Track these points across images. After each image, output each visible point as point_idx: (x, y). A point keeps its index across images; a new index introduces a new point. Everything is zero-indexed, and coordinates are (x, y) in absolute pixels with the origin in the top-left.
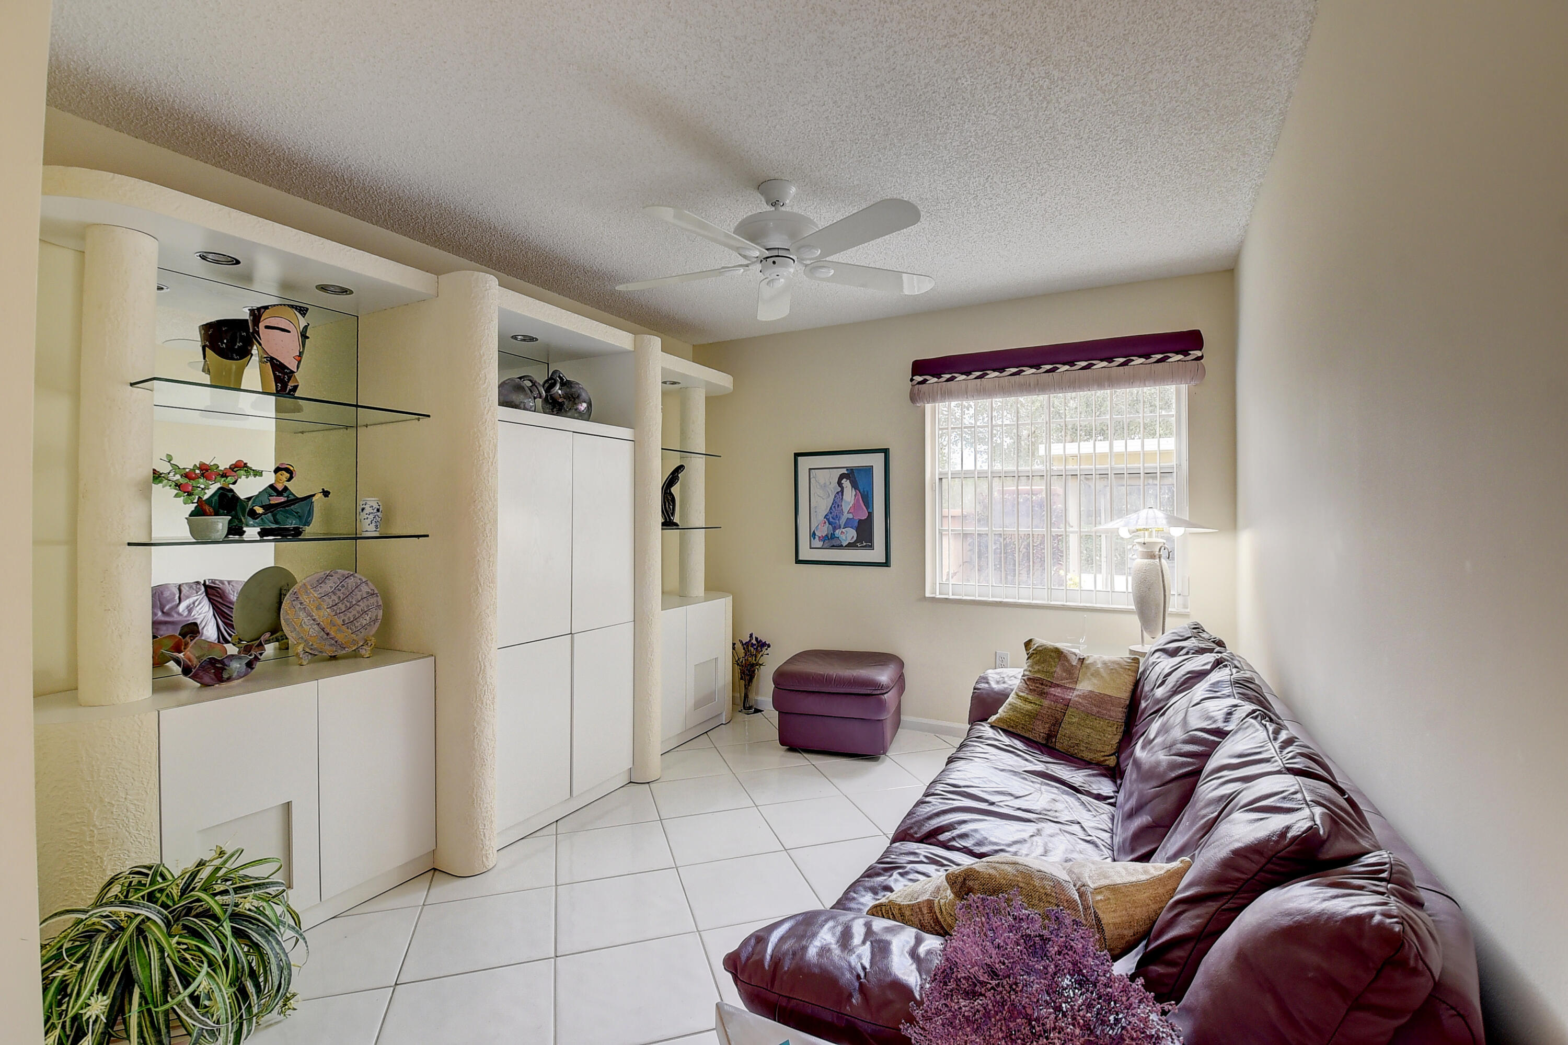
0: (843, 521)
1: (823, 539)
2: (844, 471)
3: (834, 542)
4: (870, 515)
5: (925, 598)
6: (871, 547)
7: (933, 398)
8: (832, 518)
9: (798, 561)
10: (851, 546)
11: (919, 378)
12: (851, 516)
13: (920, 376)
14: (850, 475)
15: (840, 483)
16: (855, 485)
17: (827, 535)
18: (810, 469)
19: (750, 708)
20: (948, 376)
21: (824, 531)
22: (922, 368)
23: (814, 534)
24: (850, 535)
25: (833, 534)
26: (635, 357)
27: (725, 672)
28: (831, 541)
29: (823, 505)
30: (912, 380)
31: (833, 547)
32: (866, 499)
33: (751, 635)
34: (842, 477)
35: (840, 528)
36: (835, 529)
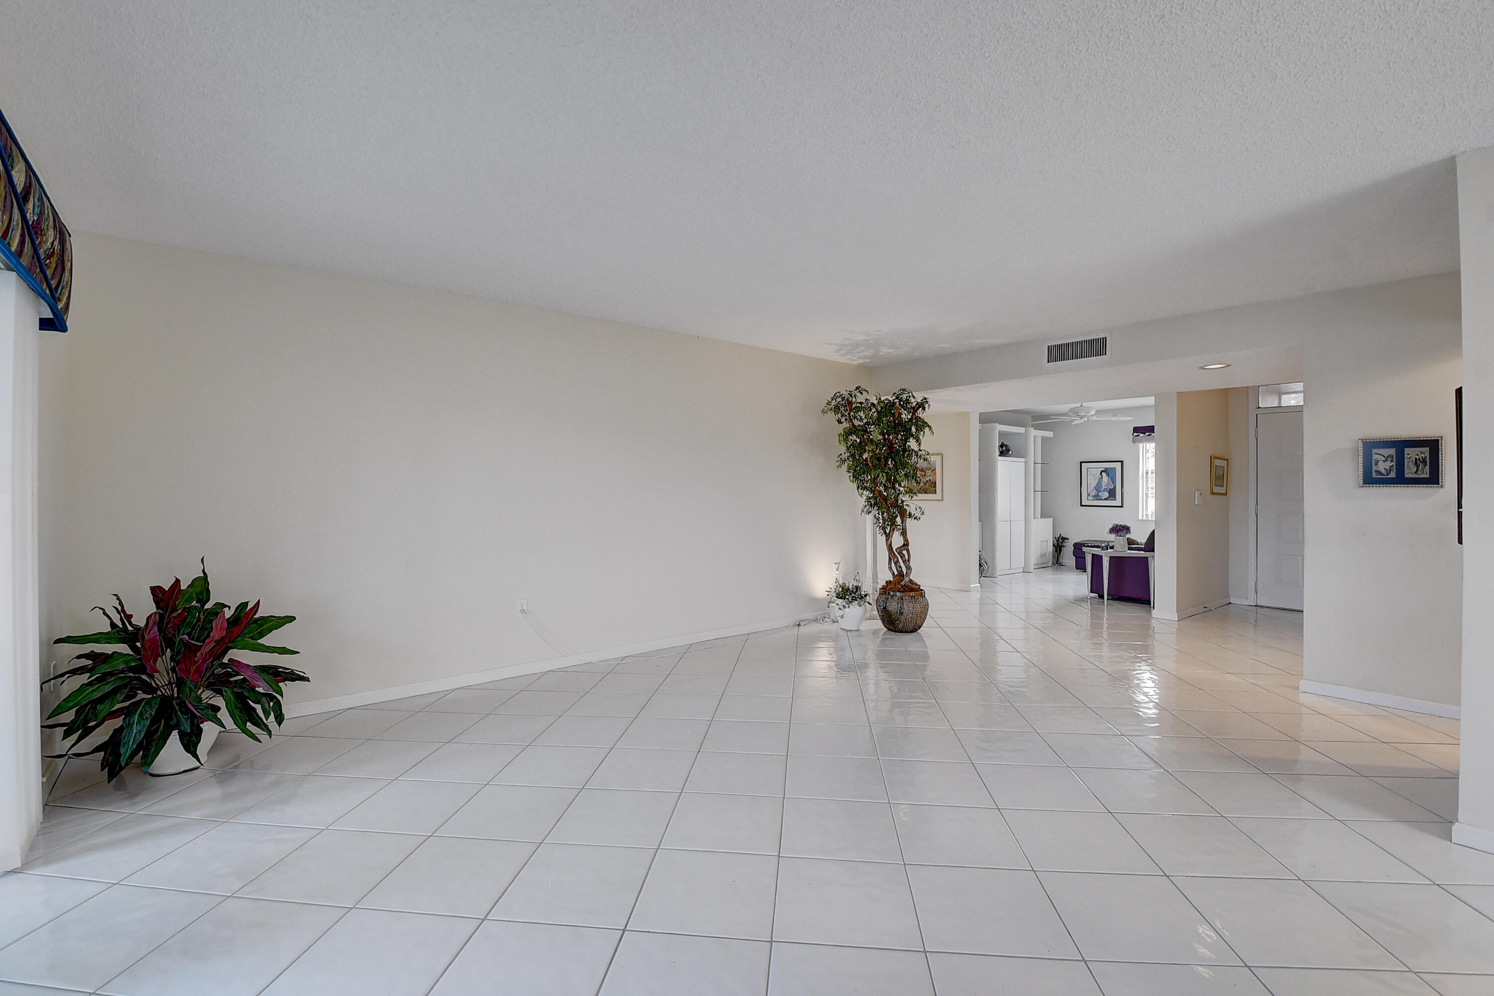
0: (1102, 489)
1: (1093, 496)
2: (1103, 469)
3: (1098, 498)
4: (1115, 487)
5: (1138, 520)
6: (1115, 500)
7: (1142, 442)
8: (1098, 488)
9: (1081, 505)
10: (1105, 499)
11: (1136, 434)
12: (1106, 487)
13: (1137, 433)
14: (1106, 471)
15: (1101, 474)
16: (1108, 475)
17: (1095, 495)
18: (1087, 468)
19: (1060, 564)
20: (1148, 434)
21: (1094, 493)
22: (1136, 430)
23: (1089, 494)
24: (1106, 495)
25: (1098, 495)
26: (1025, 436)
27: (1050, 548)
28: (1097, 497)
29: (1093, 483)
30: (1133, 434)
31: (1098, 500)
32: (1113, 480)
33: (1060, 535)
34: (1102, 471)
35: (1101, 491)
36: (1098, 492)
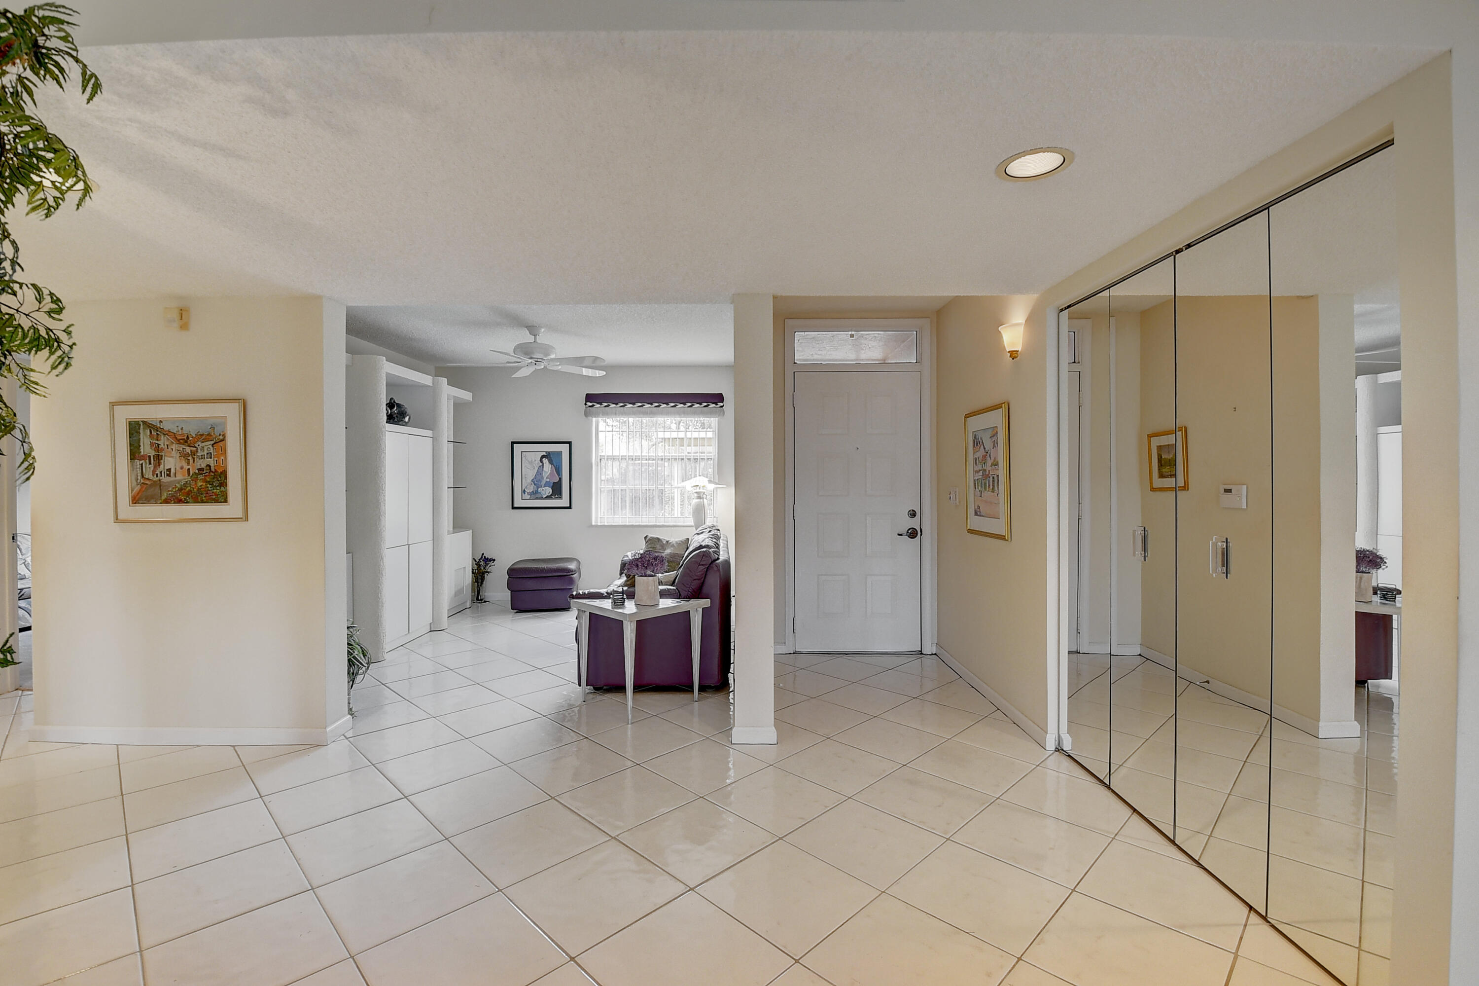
0: (543, 483)
1: (531, 494)
2: (545, 454)
3: (538, 496)
4: (560, 479)
5: (592, 525)
6: (561, 498)
7: (597, 415)
8: (537, 481)
9: (513, 508)
10: (548, 497)
11: (589, 404)
12: (548, 480)
13: (591, 402)
14: (548, 456)
15: (541, 461)
16: (551, 462)
17: (533, 492)
18: (522, 452)
19: (481, 600)
20: (606, 404)
21: (531, 489)
22: (590, 398)
23: (524, 490)
24: (548, 491)
25: (537, 491)
27: (469, 578)
28: (535, 495)
29: (531, 474)
30: (586, 404)
31: (537, 498)
32: (558, 470)
33: (483, 554)
34: (543, 457)
35: (541, 487)
36: (538, 488)
